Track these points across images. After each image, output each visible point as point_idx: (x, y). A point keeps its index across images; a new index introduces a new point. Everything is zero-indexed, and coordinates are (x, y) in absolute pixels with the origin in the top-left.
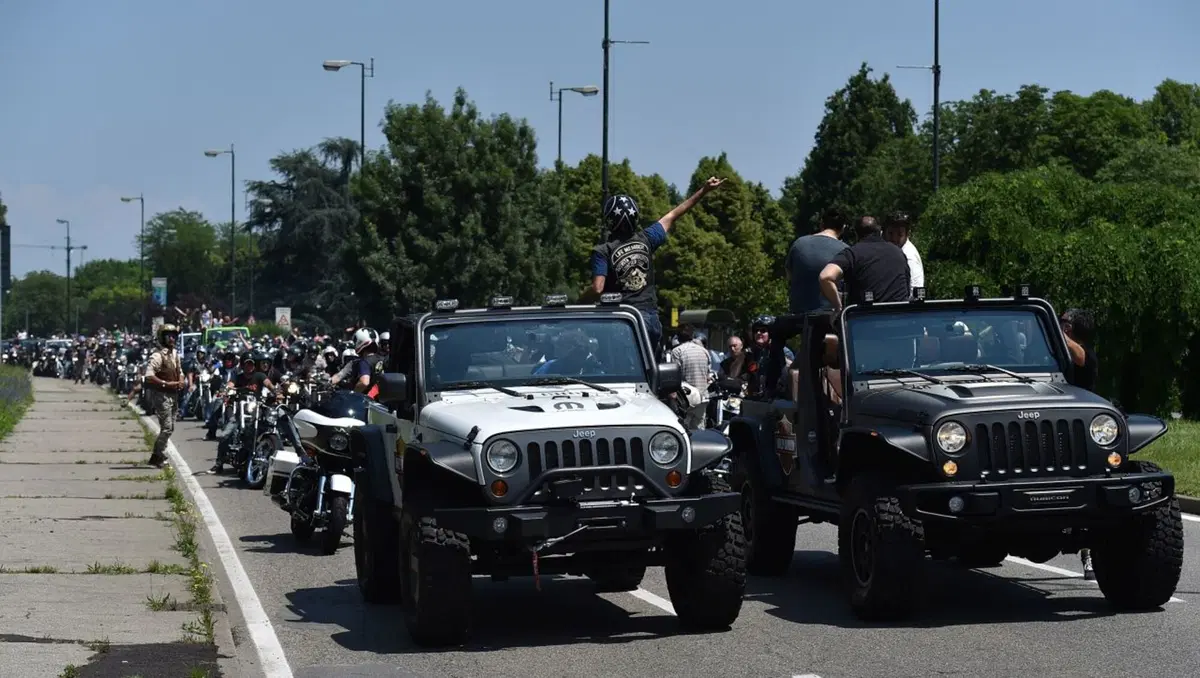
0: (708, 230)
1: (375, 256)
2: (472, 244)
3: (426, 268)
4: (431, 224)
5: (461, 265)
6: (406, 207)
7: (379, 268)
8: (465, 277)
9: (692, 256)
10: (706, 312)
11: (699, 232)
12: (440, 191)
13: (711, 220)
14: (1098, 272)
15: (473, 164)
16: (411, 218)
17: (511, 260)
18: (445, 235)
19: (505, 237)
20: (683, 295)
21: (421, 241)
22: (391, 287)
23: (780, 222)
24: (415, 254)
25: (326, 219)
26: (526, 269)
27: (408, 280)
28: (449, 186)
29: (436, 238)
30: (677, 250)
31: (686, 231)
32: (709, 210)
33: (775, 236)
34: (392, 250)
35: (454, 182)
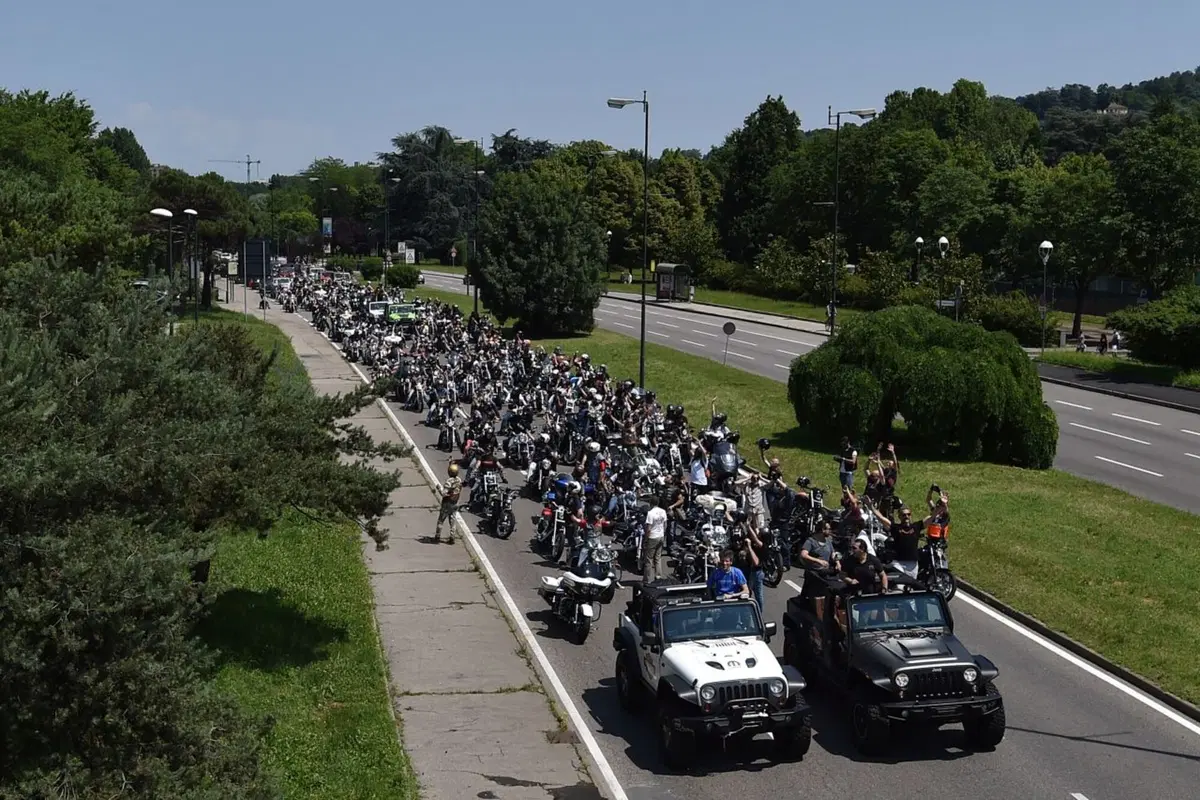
0: (668, 197)
1: (490, 268)
2: (547, 261)
3: (519, 274)
4: (523, 249)
5: (540, 272)
6: (509, 237)
7: (491, 274)
8: (542, 281)
9: (659, 214)
10: (673, 266)
11: (664, 199)
12: (528, 228)
13: (670, 190)
14: (937, 381)
15: (549, 212)
16: (511, 244)
17: (570, 271)
18: (532, 256)
19: (566, 256)
20: (654, 239)
21: (517, 259)
22: (499, 286)
23: (711, 183)
24: (514, 267)
25: (428, 178)
26: (578, 275)
27: (509, 283)
28: (532, 226)
29: (525, 257)
30: (650, 211)
31: (656, 198)
32: (668, 184)
33: (707, 192)
34: (500, 264)
35: (536, 223)
